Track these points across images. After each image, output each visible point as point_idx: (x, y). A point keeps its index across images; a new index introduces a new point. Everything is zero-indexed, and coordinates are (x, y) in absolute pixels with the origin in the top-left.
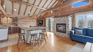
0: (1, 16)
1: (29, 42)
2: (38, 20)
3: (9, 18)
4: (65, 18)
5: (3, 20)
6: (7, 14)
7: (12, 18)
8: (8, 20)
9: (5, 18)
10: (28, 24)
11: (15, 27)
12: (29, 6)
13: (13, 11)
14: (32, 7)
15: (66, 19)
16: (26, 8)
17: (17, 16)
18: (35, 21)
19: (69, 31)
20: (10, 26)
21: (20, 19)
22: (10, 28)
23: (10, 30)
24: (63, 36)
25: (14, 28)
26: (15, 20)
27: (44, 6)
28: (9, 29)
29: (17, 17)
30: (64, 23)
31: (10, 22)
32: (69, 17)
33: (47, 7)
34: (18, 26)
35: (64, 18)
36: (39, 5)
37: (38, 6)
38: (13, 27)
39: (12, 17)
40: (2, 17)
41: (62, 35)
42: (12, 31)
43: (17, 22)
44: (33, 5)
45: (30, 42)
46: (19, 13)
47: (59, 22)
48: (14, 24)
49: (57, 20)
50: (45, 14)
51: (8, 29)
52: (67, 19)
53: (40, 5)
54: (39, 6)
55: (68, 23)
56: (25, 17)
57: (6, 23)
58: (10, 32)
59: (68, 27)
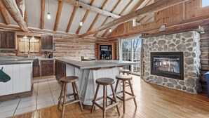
0: (16, 34)
1: (91, 104)
2: (98, 44)
3: (33, 38)
4: (182, 37)
5: (21, 44)
6: (30, 30)
7: (39, 38)
8: (32, 44)
9: (25, 37)
10: (76, 54)
11: (46, 61)
12: (81, 7)
13: (42, 21)
14: (88, 11)
15: (183, 39)
16: (73, 14)
17: (52, 34)
18: (92, 46)
19: (195, 72)
20: (36, 58)
21: (57, 41)
22: (35, 63)
23: (37, 69)
24: (175, 88)
25: (44, 63)
26: (47, 43)
27: (115, 7)
28: (33, 66)
29: (51, 37)
30: (177, 51)
31: (35, 49)
32: (194, 32)
33: (124, 10)
34: (54, 58)
35: (178, 37)
36: (103, 5)
37: (101, 8)
38: (42, 61)
39: (40, 35)
40: (18, 36)
41: (169, 85)
42: (41, 70)
43: (52, 48)
44: (90, 4)
45: (93, 101)
46: (55, 28)
47: (160, 49)
48: (46, 53)
49: (155, 43)
50: (115, 31)
51: (32, 64)
52: (187, 39)
53: (106, 5)
54: (104, 8)
55: (191, 49)
56: (70, 38)
57: (27, 51)
58: (36, 72)
59: (191, 62)
